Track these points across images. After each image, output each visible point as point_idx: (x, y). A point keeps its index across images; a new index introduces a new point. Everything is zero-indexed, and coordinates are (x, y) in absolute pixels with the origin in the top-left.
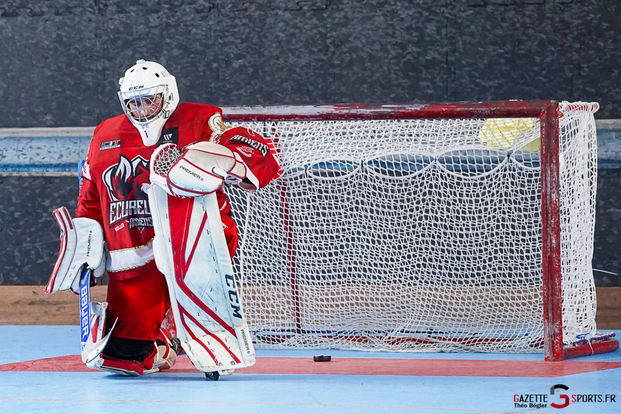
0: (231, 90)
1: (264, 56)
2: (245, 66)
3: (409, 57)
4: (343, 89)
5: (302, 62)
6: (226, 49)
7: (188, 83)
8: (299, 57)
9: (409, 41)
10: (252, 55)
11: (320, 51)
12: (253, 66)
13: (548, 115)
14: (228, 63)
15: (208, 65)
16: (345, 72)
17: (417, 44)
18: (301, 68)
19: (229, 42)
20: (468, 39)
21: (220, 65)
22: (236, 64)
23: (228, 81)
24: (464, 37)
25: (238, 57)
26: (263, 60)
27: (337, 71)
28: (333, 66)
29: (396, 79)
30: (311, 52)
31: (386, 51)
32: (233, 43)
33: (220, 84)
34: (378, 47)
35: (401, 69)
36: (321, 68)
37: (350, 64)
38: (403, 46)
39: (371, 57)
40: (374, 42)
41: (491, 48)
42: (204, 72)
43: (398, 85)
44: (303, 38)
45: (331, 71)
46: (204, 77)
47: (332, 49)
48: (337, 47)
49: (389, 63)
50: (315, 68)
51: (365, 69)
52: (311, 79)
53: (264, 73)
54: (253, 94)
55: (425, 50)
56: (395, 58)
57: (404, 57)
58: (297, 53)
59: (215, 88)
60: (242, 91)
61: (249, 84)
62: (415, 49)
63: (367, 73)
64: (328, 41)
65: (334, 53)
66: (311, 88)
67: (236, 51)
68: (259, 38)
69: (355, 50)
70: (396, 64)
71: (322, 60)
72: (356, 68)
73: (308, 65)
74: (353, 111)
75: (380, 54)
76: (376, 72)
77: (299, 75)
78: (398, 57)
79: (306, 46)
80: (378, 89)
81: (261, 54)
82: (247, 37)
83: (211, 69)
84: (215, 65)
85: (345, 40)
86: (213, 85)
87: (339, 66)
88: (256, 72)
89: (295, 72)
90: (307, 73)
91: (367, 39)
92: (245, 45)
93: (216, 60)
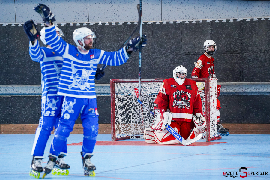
0: (128, 75)
1: (136, 66)
2: (131, 69)
3: (171, 67)
4: (155, 75)
5: (145, 68)
6: (126, 65)
7: (117, 73)
8: (144, 67)
9: (171, 63)
10: (133, 66)
11: (150, 65)
12: (133, 69)
13: (207, 81)
14: (127, 68)
15: (122, 69)
16: (156, 71)
17: (173, 64)
18: (145, 70)
19: (127, 63)
20: (185, 63)
21: (125, 69)
22: (129, 69)
23: (127, 73)
24: (185, 62)
25: (130, 67)
26: (136, 67)
27: (154, 70)
28: (153, 69)
29: (168, 73)
30: (147, 66)
31: (166, 66)
32: (128, 63)
33: (125, 73)
34: (164, 65)
35: (169, 70)
36: (150, 70)
37: (157, 68)
38: (170, 65)
39: (162, 67)
40: (163, 63)
41: (191, 65)
42: (121, 71)
43: (169, 74)
44: (145, 62)
45: (152, 70)
46: (121, 72)
47: (152, 65)
48: (154, 64)
49: (166, 69)
50: (148, 70)
51: (161, 70)
52: (148, 73)
53: (136, 71)
54: (133, 76)
55: (175, 66)
56: (167, 67)
57: (170, 67)
58: (144, 66)
59: (124, 74)
60: (130, 75)
61: (132, 73)
62: (173, 65)
63: (161, 71)
64: (152, 63)
65: (153, 66)
66: (147, 75)
67: (129, 65)
68: (135, 62)
69: (158, 65)
70: (168, 69)
71: (150, 68)
72: (158, 70)
73: (147, 69)
74: (160, 80)
75: (164, 66)
76: (163, 71)
77: (145, 71)
78: (169, 67)
79: (146, 64)
80: (164, 75)
81: (135, 66)
82: (132, 62)
83: (123, 70)
84: (124, 69)
85: (156, 63)
86: (123, 74)
87: (154, 69)
88: (134, 70)
89: (143, 71)
90: (146, 71)
91: (161, 62)
92: (131, 64)
93: (124, 68)
